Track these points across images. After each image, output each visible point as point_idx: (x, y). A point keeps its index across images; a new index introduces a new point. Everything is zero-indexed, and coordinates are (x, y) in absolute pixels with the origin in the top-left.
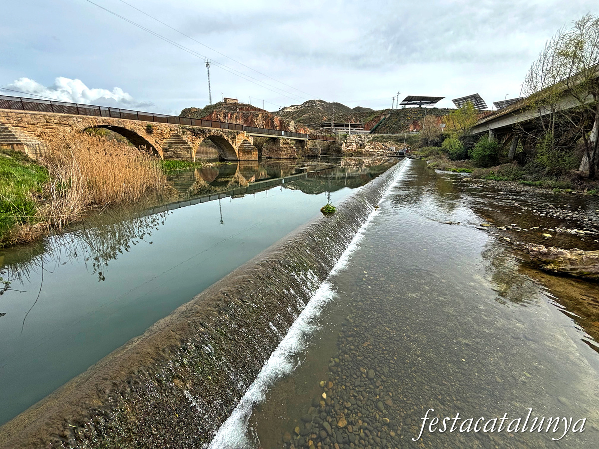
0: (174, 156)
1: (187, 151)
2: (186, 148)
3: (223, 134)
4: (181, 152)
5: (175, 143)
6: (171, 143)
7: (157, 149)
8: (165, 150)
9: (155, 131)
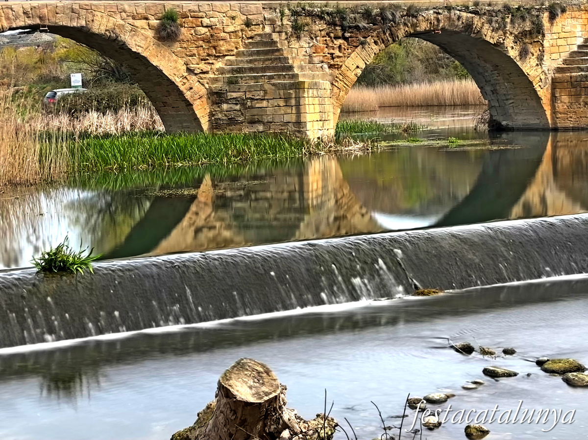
0: (241, 119)
1: (287, 99)
2: (284, 87)
3: (477, 21)
4: (265, 104)
5: (251, 70)
6: (240, 70)
7: (188, 95)
8: (215, 98)
9: (185, 33)
